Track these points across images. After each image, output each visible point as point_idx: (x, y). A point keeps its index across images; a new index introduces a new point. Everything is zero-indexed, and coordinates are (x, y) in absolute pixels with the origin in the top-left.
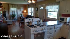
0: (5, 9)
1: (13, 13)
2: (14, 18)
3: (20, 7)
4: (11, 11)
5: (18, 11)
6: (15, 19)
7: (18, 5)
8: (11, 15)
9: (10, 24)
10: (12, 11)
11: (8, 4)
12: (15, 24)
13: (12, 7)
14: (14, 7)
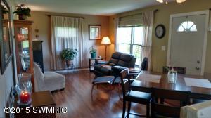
0: (37, 31)
1: (66, 48)
2: (68, 65)
3: (89, 26)
4: (59, 38)
5: (80, 39)
6: (70, 67)
7: (83, 17)
8: (58, 54)
9: (56, 91)
10: (63, 40)
11: (49, 16)
12: (72, 87)
13: (63, 25)
14: (68, 25)
